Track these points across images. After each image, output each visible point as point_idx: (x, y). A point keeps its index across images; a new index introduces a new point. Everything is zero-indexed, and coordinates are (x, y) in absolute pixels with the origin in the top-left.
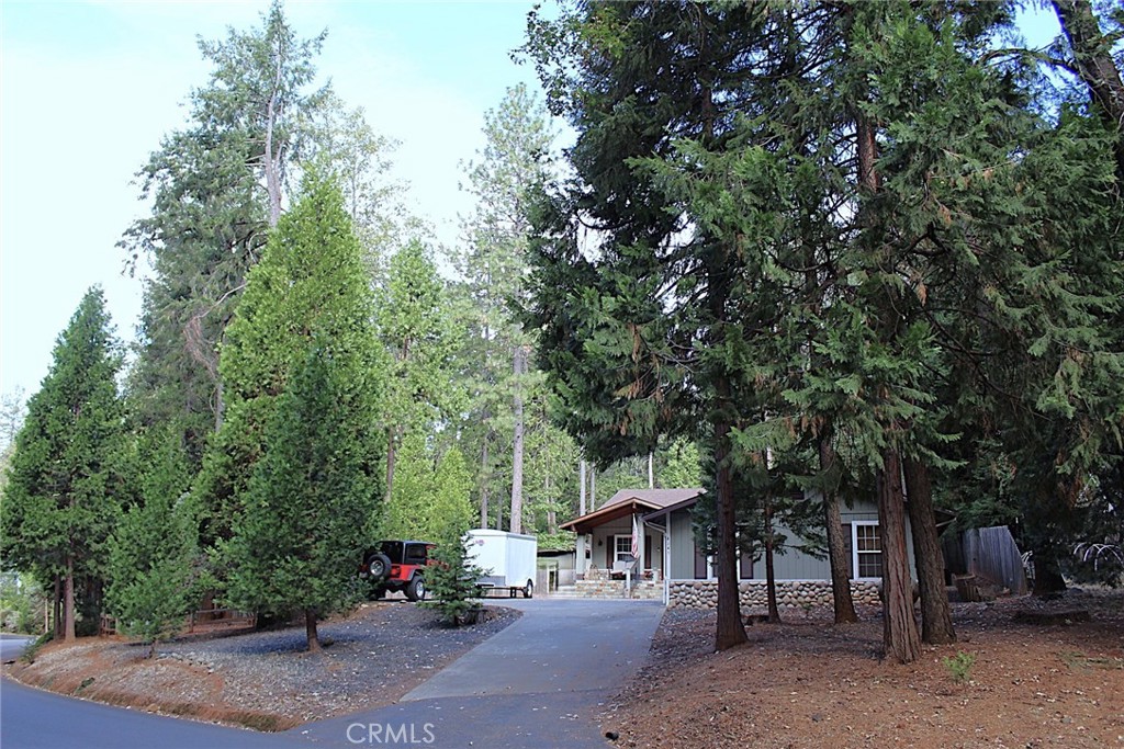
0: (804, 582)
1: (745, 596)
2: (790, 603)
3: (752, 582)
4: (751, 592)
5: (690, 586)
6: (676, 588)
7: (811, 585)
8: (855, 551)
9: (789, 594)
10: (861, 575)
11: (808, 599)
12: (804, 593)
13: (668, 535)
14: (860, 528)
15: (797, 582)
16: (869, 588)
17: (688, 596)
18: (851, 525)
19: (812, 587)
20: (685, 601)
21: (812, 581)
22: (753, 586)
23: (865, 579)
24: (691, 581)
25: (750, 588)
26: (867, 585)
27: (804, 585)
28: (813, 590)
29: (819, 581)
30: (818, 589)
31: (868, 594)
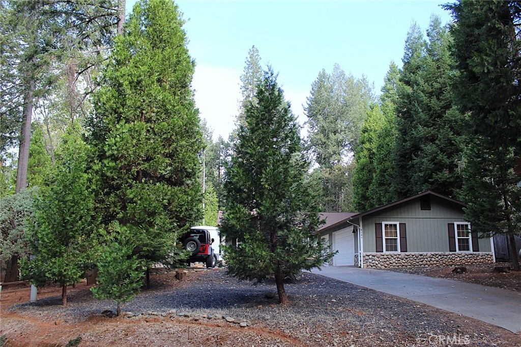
0: (433, 253)
1: (403, 261)
2: (427, 264)
3: (407, 253)
4: (407, 259)
5: (374, 256)
6: (367, 257)
7: (437, 255)
8: (457, 237)
9: (426, 259)
10: (459, 250)
11: (435, 262)
12: (433, 259)
13: (361, 228)
14: (458, 226)
15: (429, 254)
16: (464, 256)
17: (374, 262)
18: (454, 224)
19: (437, 256)
20: (372, 265)
21: (437, 253)
22: (408, 255)
23: (462, 252)
24: (374, 253)
25: (406, 257)
26: (463, 254)
27: (433, 255)
28: (438, 258)
29: (440, 253)
30: (440, 257)
31: (463, 260)
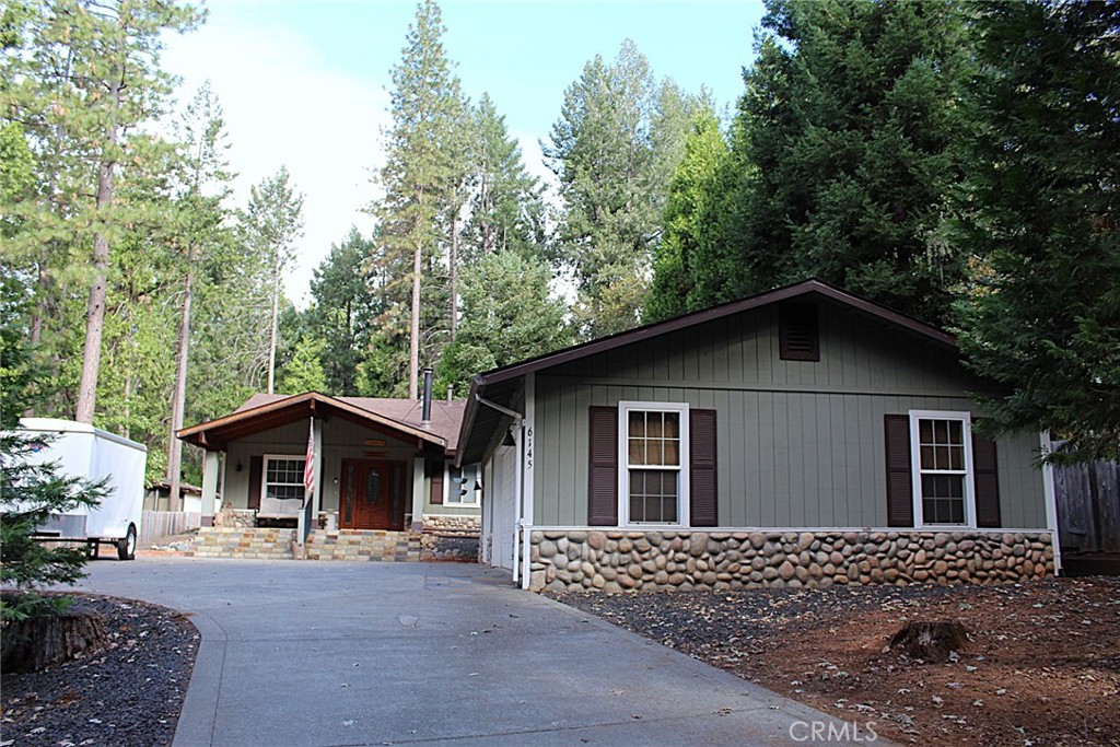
0: (822, 531)
1: (701, 563)
2: (794, 576)
3: (717, 532)
4: (714, 554)
5: (579, 541)
6: (548, 546)
7: (836, 538)
8: (917, 471)
9: (792, 557)
10: (926, 520)
11: (829, 568)
12: (822, 556)
13: (529, 423)
14: (924, 424)
15: (807, 534)
16: (943, 546)
17: (575, 564)
18: (908, 417)
19: (838, 544)
20: (568, 576)
21: (836, 531)
22: (719, 540)
23: (936, 527)
24: (580, 529)
25: (712, 545)
26: (940, 538)
27: (823, 540)
28: (840, 550)
29: (850, 531)
30: (848, 548)
31: (941, 558)
